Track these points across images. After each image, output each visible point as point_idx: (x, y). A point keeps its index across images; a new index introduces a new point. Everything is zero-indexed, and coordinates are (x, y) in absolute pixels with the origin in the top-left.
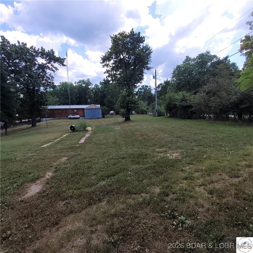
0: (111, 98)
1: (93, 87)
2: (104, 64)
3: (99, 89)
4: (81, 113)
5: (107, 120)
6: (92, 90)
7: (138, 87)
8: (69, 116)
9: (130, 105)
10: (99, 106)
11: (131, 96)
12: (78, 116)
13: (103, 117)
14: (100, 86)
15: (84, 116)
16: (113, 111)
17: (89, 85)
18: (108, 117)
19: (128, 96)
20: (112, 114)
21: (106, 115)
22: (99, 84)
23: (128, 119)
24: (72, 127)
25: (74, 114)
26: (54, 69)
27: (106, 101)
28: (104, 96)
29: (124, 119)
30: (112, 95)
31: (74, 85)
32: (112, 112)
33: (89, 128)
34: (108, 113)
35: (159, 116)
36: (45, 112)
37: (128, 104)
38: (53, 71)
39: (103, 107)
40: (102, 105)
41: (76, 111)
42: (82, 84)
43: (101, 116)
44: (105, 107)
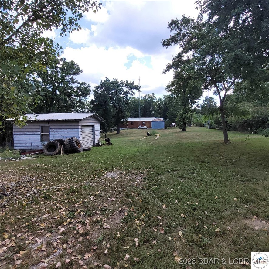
0: (174, 111)
1: (157, 100)
2: (168, 90)
3: (162, 102)
4: (148, 124)
5: (169, 130)
6: (156, 103)
7: (197, 103)
8: (139, 127)
9: (185, 120)
10: (162, 119)
11: (186, 114)
12: (146, 127)
13: (166, 128)
14: (164, 100)
15: (150, 127)
16: (175, 123)
17: (154, 99)
18: (169, 129)
19: (185, 113)
20: (174, 126)
21: (168, 127)
22: (162, 98)
23: (184, 130)
24: (147, 133)
25: (143, 125)
26: (132, 93)
27: (168, 114)
28: (167, 109)
29: (181, 130)
30: (174, 108)
31: (141, 99)
32: (173, 124)
33: (158, 135)
34: (170, 125)
35: (211, 128)
36: (126, 123)
37: (184, 119)
38: (132, 95)
39: (166, 120)
40: (165, 117)
41: (144, 122)
42: (148, 98)
43: (164, 127)
44: (167, 120)
